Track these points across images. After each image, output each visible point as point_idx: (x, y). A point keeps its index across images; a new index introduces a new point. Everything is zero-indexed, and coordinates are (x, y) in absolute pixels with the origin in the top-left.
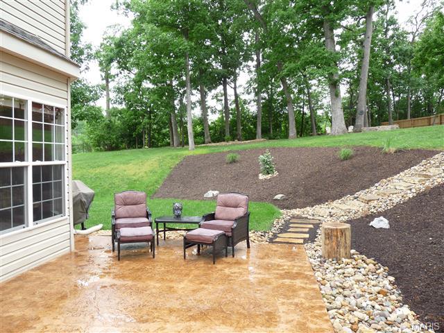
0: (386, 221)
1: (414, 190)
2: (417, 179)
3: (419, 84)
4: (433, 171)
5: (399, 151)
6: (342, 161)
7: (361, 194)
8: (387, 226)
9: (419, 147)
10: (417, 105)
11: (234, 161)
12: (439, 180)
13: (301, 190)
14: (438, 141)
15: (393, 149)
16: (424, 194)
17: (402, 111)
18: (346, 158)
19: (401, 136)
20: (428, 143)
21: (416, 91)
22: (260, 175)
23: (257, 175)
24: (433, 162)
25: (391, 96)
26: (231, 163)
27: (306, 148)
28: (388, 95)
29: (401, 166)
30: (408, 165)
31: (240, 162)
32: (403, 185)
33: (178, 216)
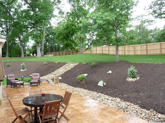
0: (61, 78)
1: (64, 72)
2: (64, 69)
4: (67, 67)
5: (58, 63)
6: (45, 65)
11: (9, 66)
12: (68, 69)
22: (21, 70)
24: (66, 65)
27: (32, 62)
30: (61, 66)
31: (11, 66)
32: (62, 71)
33: (23, 79)
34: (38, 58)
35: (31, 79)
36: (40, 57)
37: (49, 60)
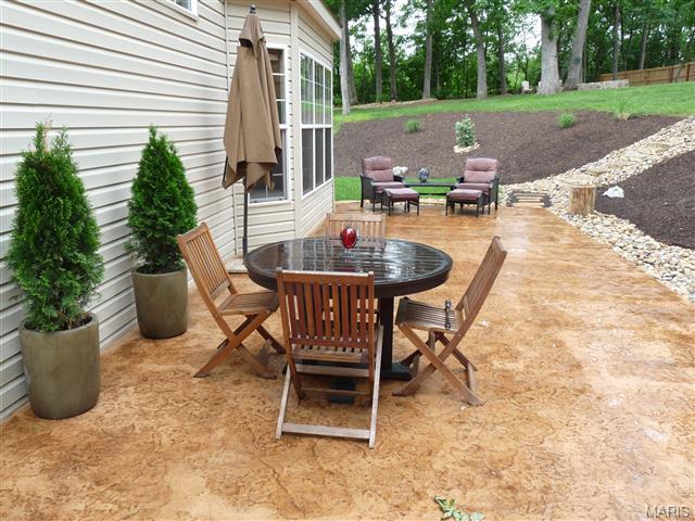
0: (621, 190)
1: (650, 162)
2: (655, 150)
3: (663, 16)
4: (672, 141)
5: (633, 117)
6: (561, 129)
7: (591, 166)
8: (623, 196)
9: (659, 112)
10: (655, 46)
11: (415, 130)
12: (679, 150)
13: (513, 164)
14: (681, 105)
15: (626, 115)
16: (661, 165)
17: (633, 56)
18: (568, 125)
19: (636, 97)
20: (670, 108)
21: (657, 25)
22: (456, 147)
23: (452, 148)
24: (673, 130)
25: (619, 32)
26: (412, 132)
27: (510, 113)
28: (614, 30)
29: (635, 136)
30: (644, 134)
31: (423, 131)
32: (638, 157)
33: (424, 181)
34: (544, 96)
35: (457, 184)
36: (553, 92)
37: (590, 105)
